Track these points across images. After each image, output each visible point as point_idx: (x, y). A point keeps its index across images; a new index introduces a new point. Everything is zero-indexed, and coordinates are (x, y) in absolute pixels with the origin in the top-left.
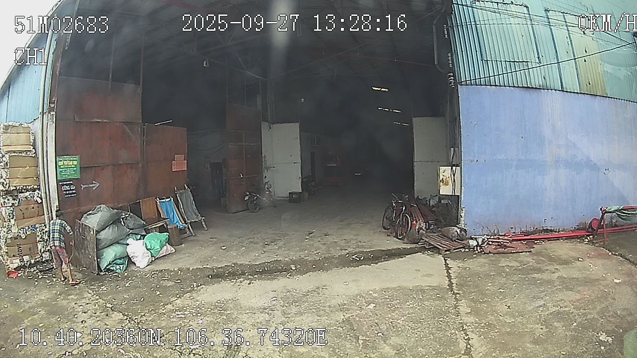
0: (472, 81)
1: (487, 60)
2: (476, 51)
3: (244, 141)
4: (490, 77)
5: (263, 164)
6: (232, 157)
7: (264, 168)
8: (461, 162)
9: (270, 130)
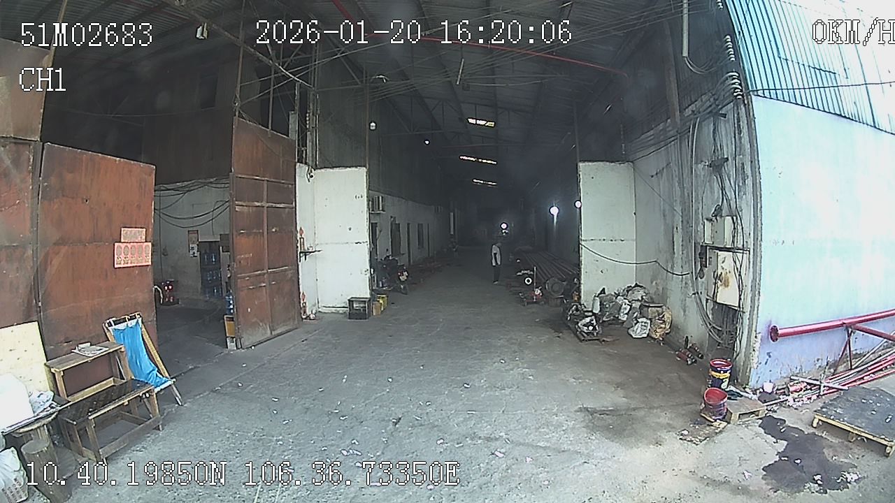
0: (771, 92)
1: (786, 59)
3: (265, 198)
5: (299, 245)
6: (242, 232)
7: (300, 253)
8: (761, 245)
9: (311, 179)
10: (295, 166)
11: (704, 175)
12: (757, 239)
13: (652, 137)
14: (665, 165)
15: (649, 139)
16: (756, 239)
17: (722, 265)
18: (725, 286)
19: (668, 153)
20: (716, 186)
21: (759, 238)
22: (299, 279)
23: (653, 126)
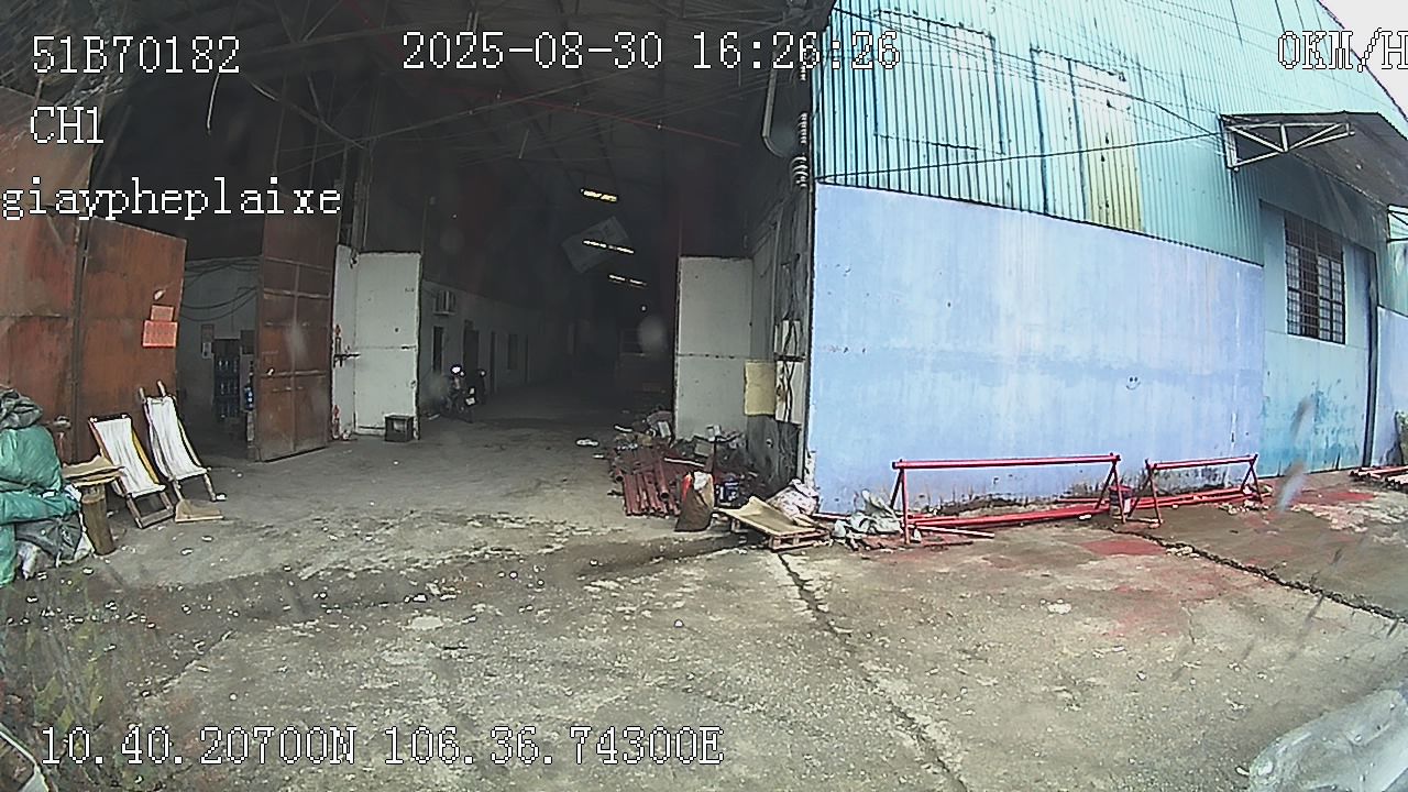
0: (849, 177)
1: (887, 137)
2: (866, 116)
3: (297, 285)
4: (889, 171)
5: (334, 346)
6: (269, 324)
7: (336, 356)
8: (810, 352)
9: (354, 266)
10: (336, 248)
17: (781, 376)
22: (331, 389)
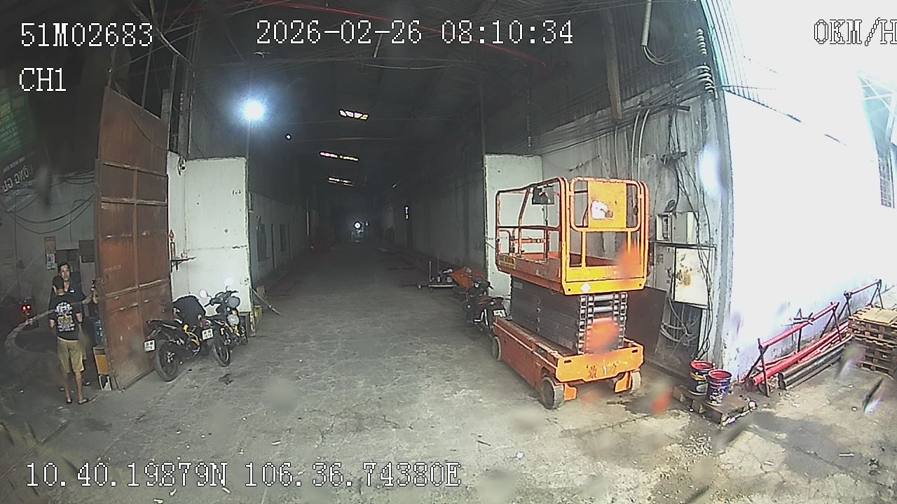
1: (750, 60)
3: (135, 194)
5: (170, 251)
6: (109, 236)
7: (172, 261)
8: (732, 242)
9: (182, 172)
10: (167, 155)
11: (650, 169)
12: (727, 235)
13: (574, 129)
14: (591, 158)
15: (568, 131)
16: (725, 236)
17: (683, 263)
18: (685, 284)
19: (596, 146)
20: (668, 181)
21: (730, 235)
22: (171, 293)
23: (575, 118)
